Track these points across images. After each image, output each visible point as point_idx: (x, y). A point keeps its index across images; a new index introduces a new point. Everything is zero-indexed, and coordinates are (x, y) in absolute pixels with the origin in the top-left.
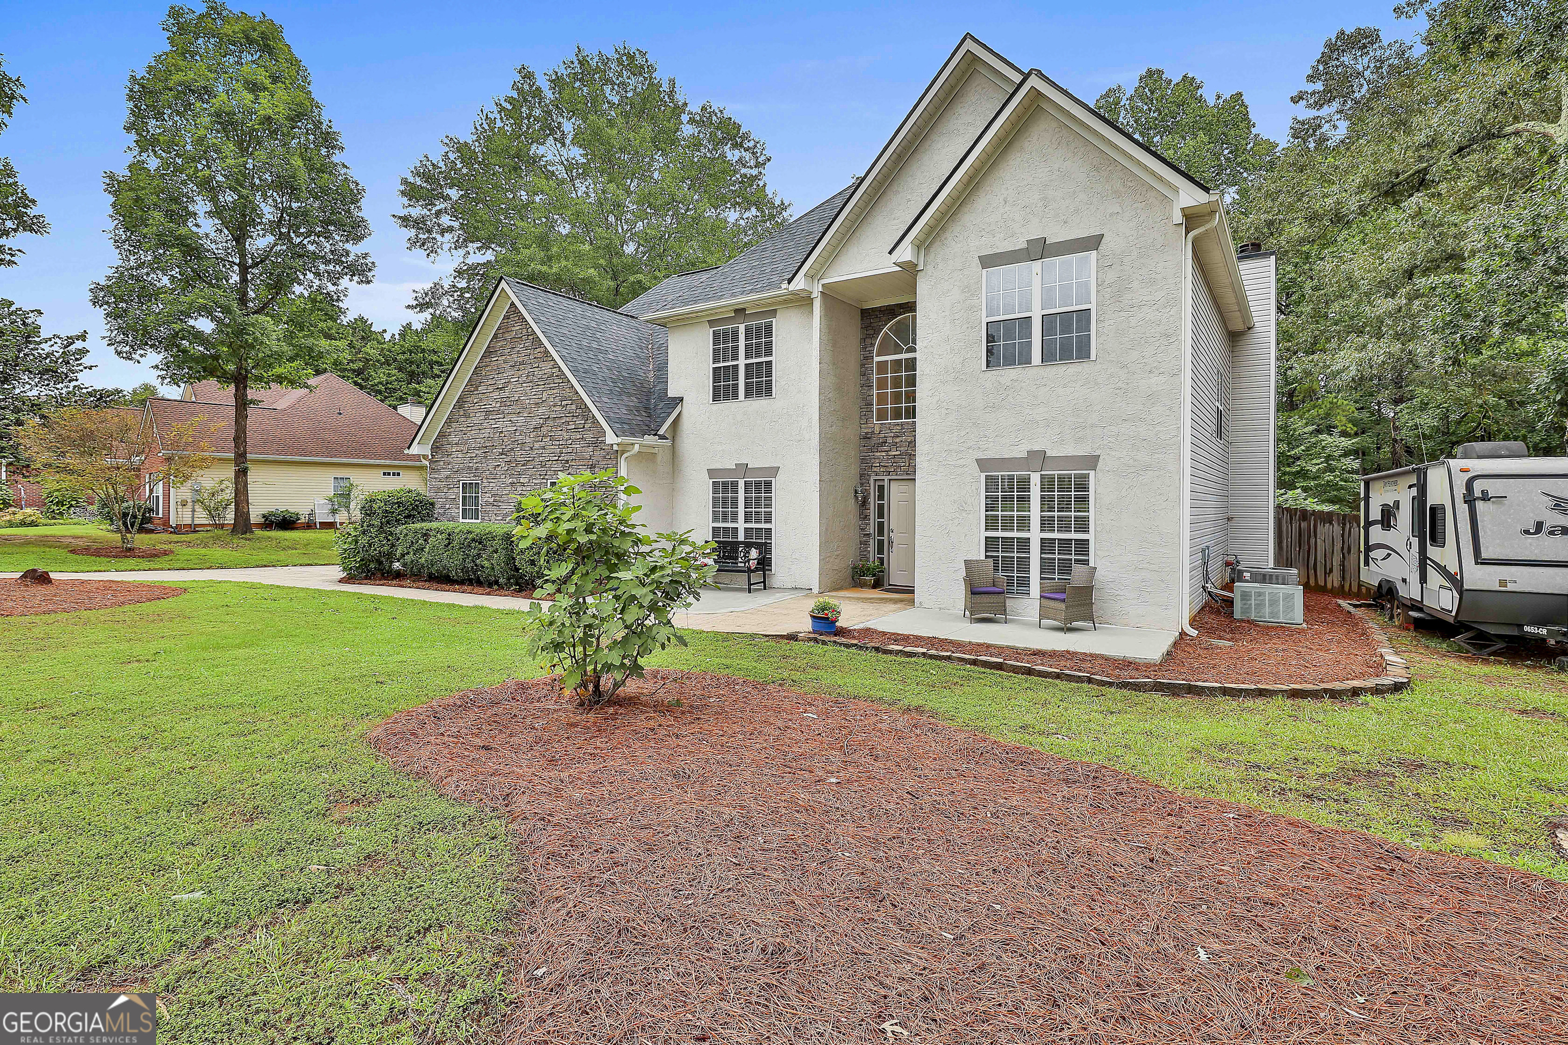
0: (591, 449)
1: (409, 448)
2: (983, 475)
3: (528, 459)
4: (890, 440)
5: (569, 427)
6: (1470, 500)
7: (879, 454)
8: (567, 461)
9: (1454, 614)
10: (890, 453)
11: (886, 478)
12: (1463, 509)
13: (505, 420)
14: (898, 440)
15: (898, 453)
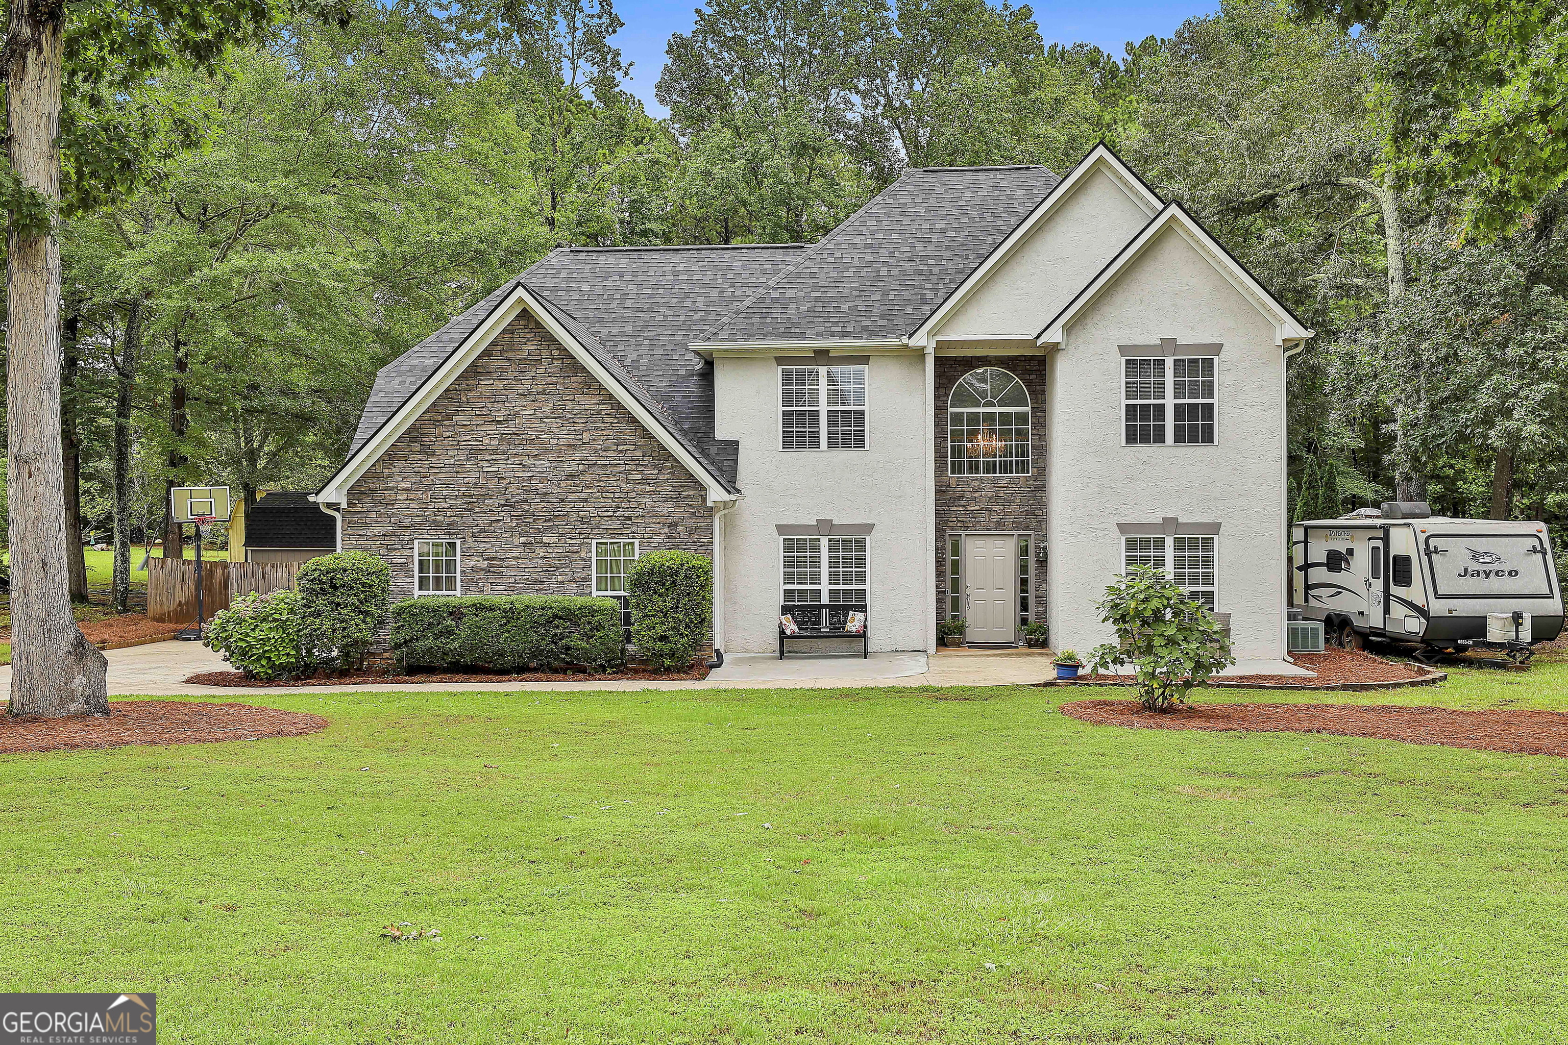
0: (670, 504)
1: (317, 494)
2: (1124, 538)
3: (556, 514)
4: (968, 495)
5: (631, 477)
6: (1428, 554)
7: (955, 508)
8: (629, 518)
9: (1421, 634)
10: (969, 508)
11: (963, 533)
12: (1425, 559)
13: (509, 462)
14: (976, 495)
15: (978, 508)
